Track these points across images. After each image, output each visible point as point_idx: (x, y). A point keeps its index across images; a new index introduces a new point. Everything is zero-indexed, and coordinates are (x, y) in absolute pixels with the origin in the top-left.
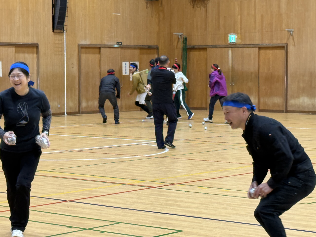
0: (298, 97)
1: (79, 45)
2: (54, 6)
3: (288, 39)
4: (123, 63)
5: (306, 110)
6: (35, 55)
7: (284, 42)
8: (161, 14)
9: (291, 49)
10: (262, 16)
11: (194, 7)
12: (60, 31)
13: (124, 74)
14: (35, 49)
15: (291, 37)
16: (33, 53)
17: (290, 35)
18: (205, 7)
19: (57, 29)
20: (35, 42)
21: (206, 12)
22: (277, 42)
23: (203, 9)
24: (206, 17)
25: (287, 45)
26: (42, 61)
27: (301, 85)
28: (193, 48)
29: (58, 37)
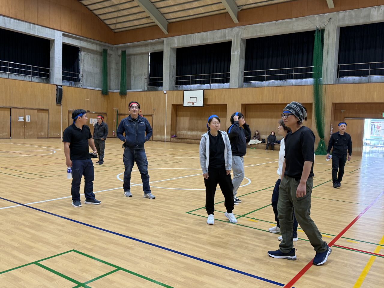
0: (156, 135)
1: (69, 111)
2: (56, 95)
3: (153, 113)
4: (90, 119)
5: (159, 140)
6: (47, 114)
7: (152, 113)
8: (109, 101)
9: (154, 116)
10: (145, 103)
11: (121, 99)
12: (60, 105)
13: (90, 123)
14: (47, 112)
15: (155, 112)
16: (46, 113)
17: (154, 111)
18: (125, 99)
19: (58, 104)
20: (47, 108)
21: (126, 101)
22: (150, 113)
23: (125, 100)
24: (126, 103)
25: (153, 115)
26: (50, 116)
27: (158, 130)
28: (121, 115)
29: (58, 107)
